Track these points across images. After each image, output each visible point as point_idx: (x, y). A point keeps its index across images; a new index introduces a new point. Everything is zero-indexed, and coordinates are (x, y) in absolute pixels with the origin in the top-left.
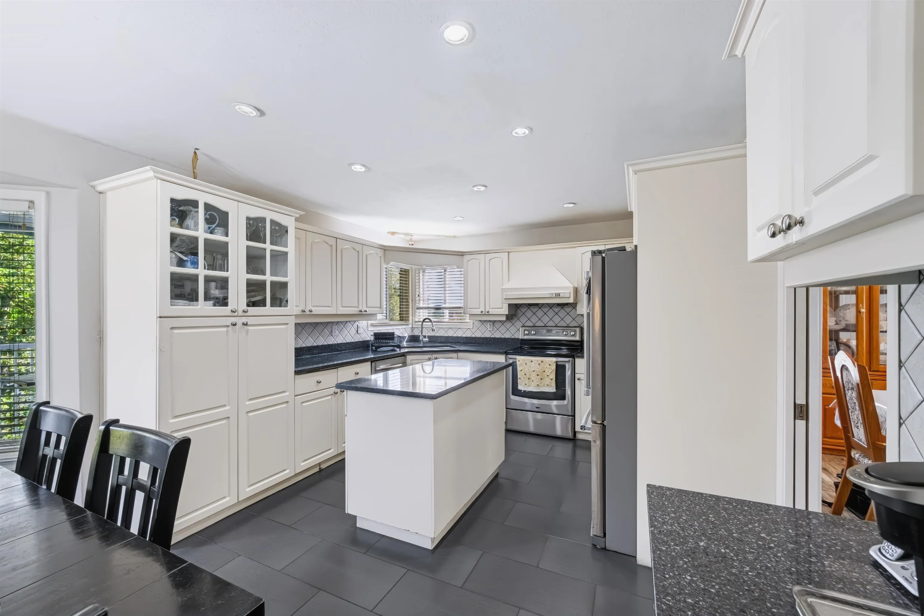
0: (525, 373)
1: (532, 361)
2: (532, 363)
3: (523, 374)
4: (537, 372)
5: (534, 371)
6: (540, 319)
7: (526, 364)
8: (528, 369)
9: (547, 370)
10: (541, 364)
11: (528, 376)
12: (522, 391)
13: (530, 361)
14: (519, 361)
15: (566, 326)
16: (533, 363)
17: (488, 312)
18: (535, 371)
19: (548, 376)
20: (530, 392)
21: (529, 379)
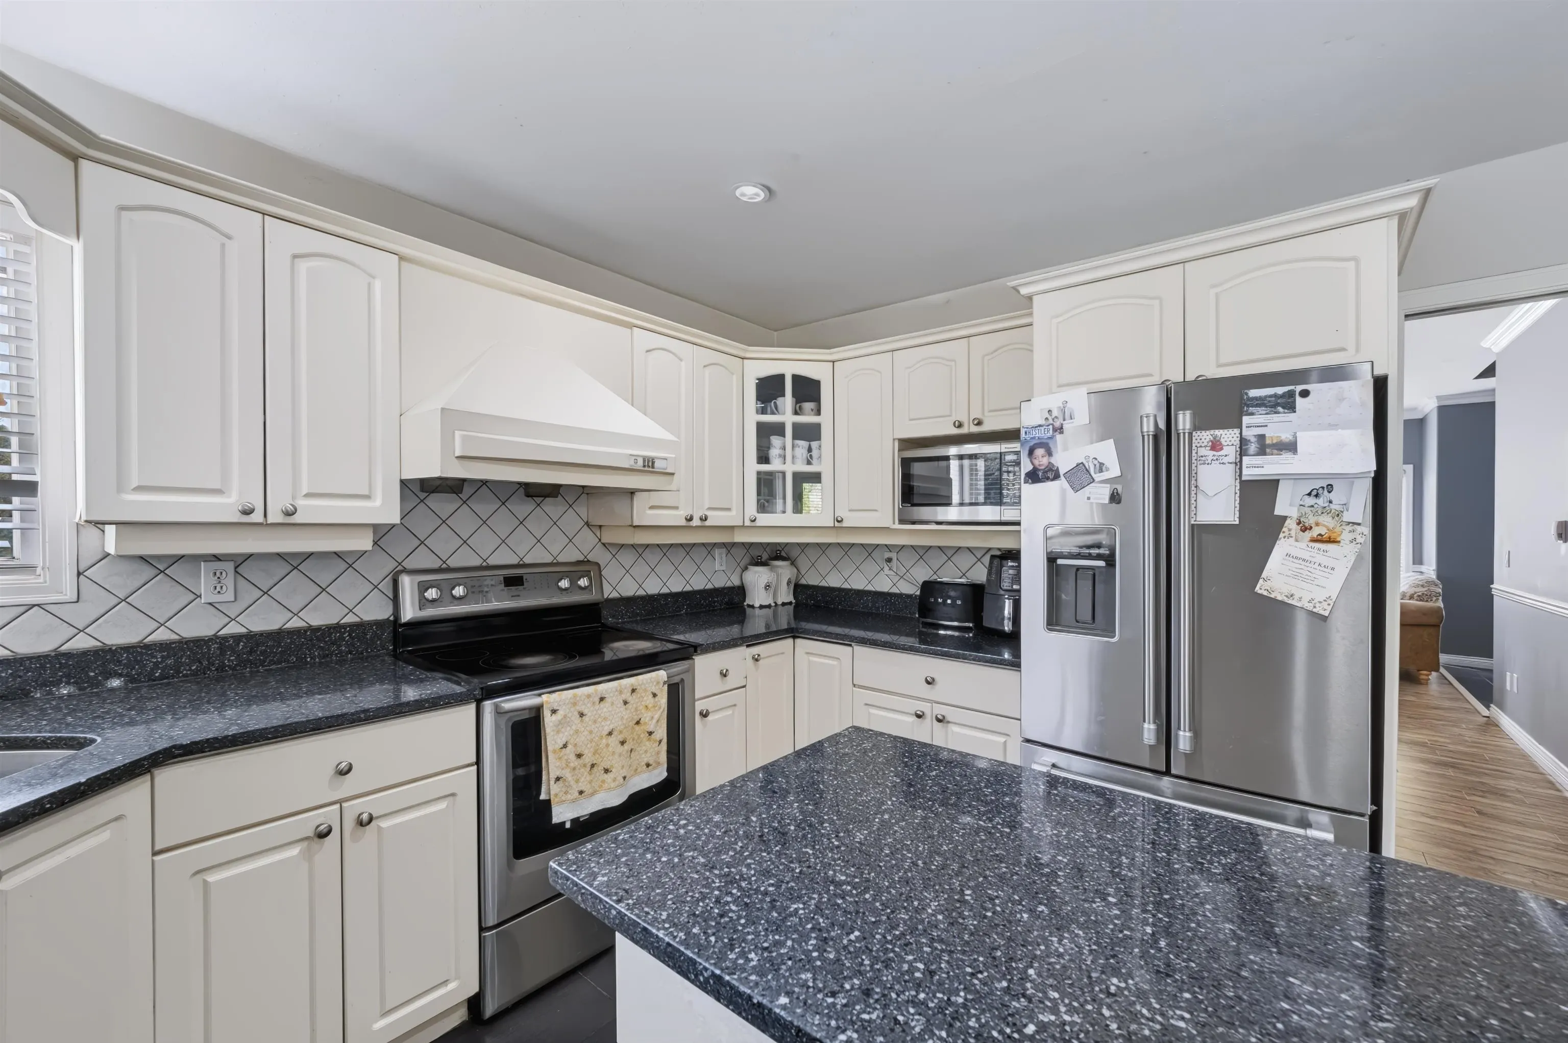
0: (579, 751)
1: (602, 699)
2: (602, 704)
3: (572, 757)
4: (621, 732)
5: (610, 734)
6: (465, 542)
7: (582, 715)
8: (591, 732)
9: (646, 717)
10: (630, 699)
11: (588, 759)
12: (568, 825)
13: (597, 699)
14: (554, 712)
15: (549, 561)
16: (605, 705)
17: (288, 514)
18: (615, 733)
19: (650, 733)
20: (592, 814)
21: (593, 766)
